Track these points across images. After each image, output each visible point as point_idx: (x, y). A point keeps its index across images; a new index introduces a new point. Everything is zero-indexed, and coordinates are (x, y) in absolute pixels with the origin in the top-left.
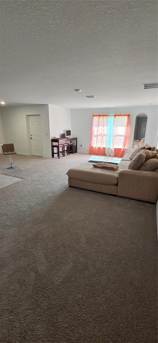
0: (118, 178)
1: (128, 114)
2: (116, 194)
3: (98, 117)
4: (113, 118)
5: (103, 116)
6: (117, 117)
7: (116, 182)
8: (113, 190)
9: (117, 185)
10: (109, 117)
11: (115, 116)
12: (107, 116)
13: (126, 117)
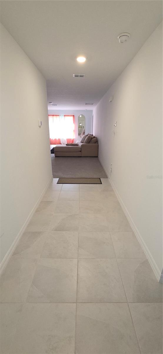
0: (81, 148)
1: (73, 115)
2: (81, 156)
3: (52, 116)
4: (63, 117)
5: (56, 115)
6: (66, 117)
7: (80, 150)
8: (79, 154)
9: (81, 151)
10: (60, 117)
11: (65, 116)
12: (59, 116)
13: (72, 117)
